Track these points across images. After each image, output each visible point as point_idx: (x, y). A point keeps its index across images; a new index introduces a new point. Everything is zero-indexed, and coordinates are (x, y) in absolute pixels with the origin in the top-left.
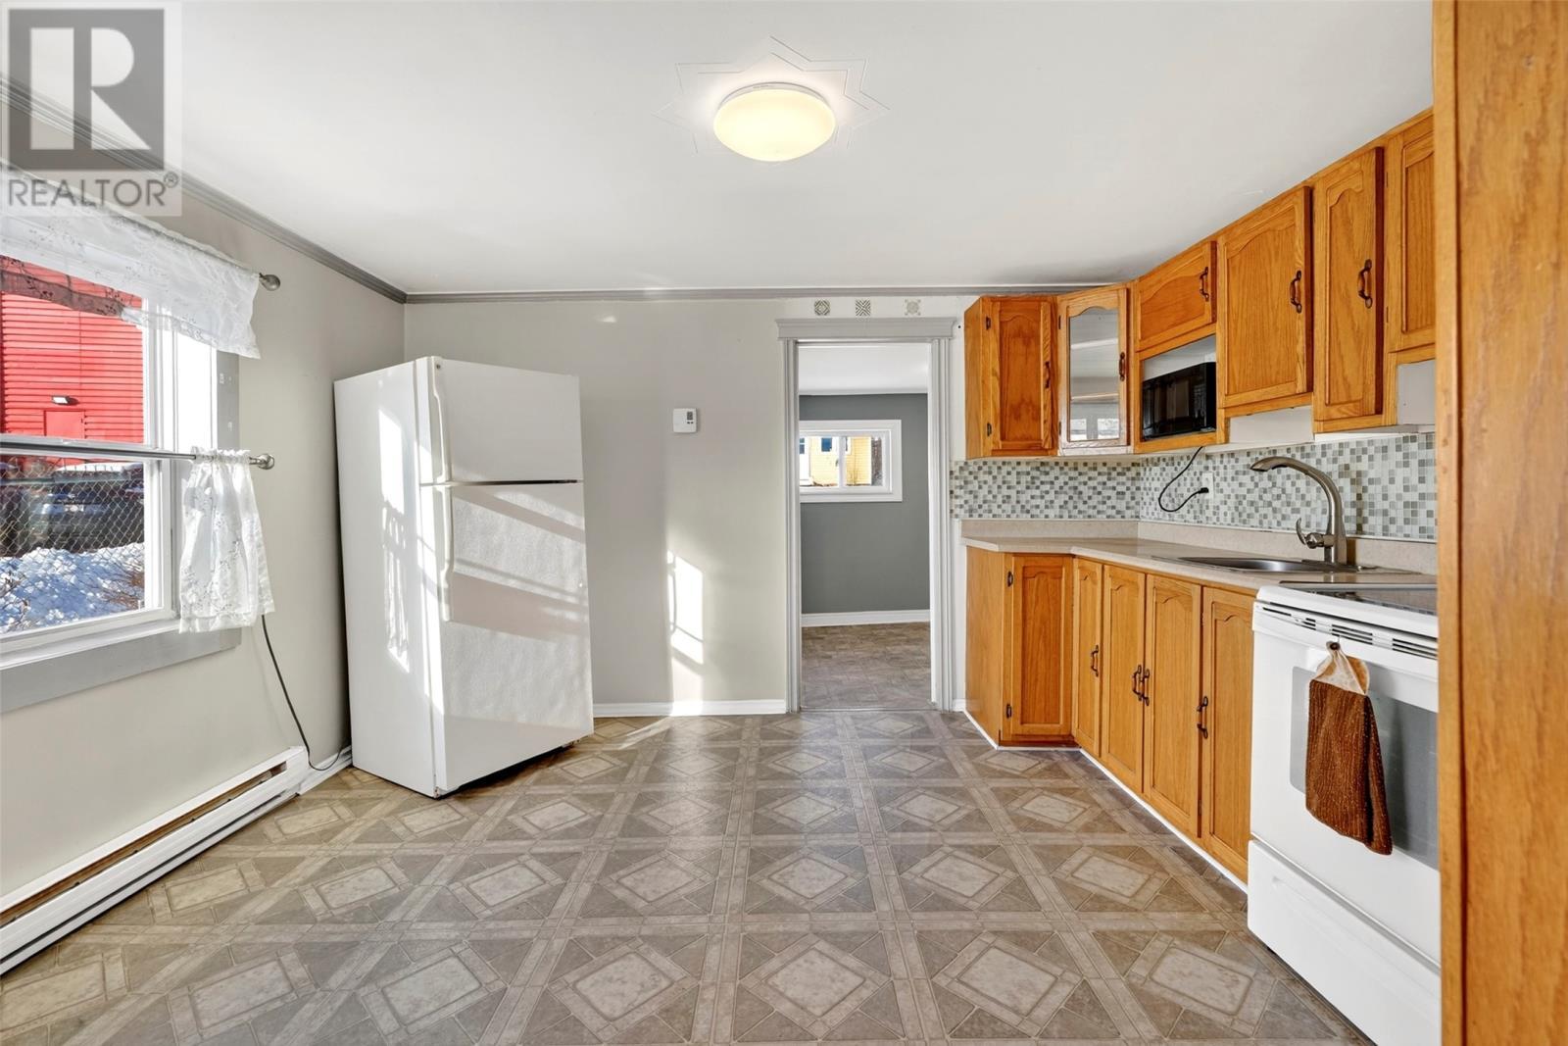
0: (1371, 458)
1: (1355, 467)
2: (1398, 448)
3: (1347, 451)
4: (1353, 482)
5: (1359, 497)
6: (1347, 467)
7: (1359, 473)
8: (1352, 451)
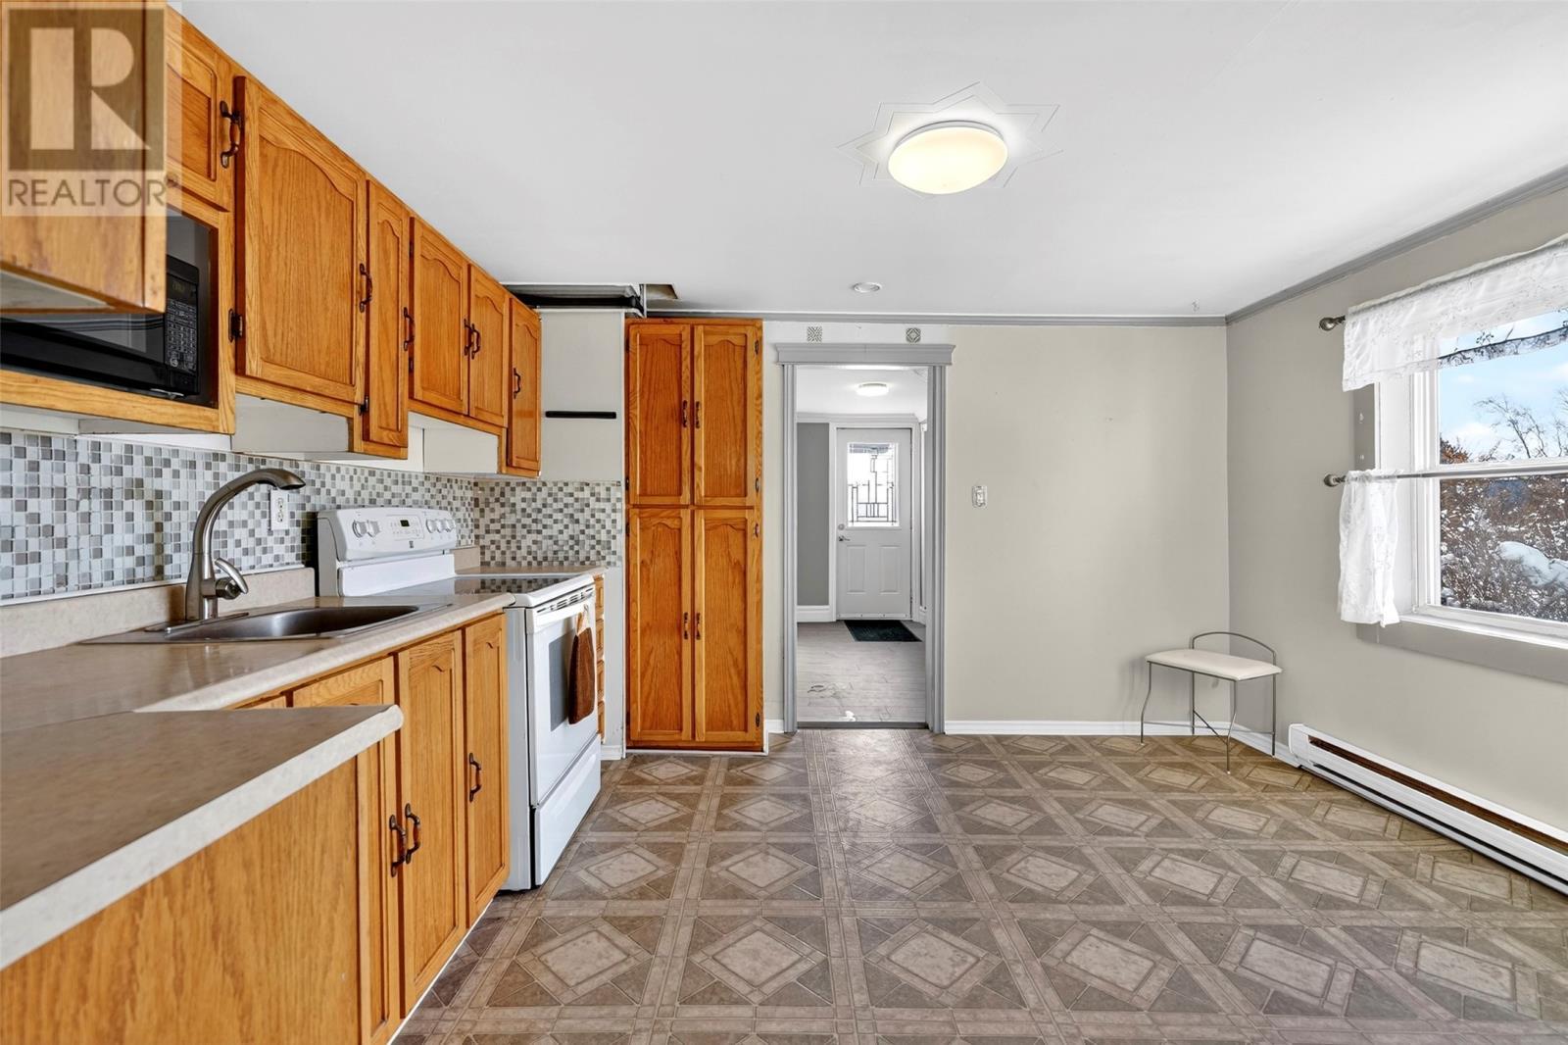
0: (176, 474)
1: (151, 484)
2: (208, 466)
3: (138, 460)
4: (149, 505)
5: (159, 527)
6: (140, 483)
7: (159, 494)
8: (149, 461)
